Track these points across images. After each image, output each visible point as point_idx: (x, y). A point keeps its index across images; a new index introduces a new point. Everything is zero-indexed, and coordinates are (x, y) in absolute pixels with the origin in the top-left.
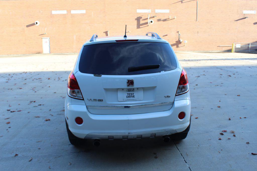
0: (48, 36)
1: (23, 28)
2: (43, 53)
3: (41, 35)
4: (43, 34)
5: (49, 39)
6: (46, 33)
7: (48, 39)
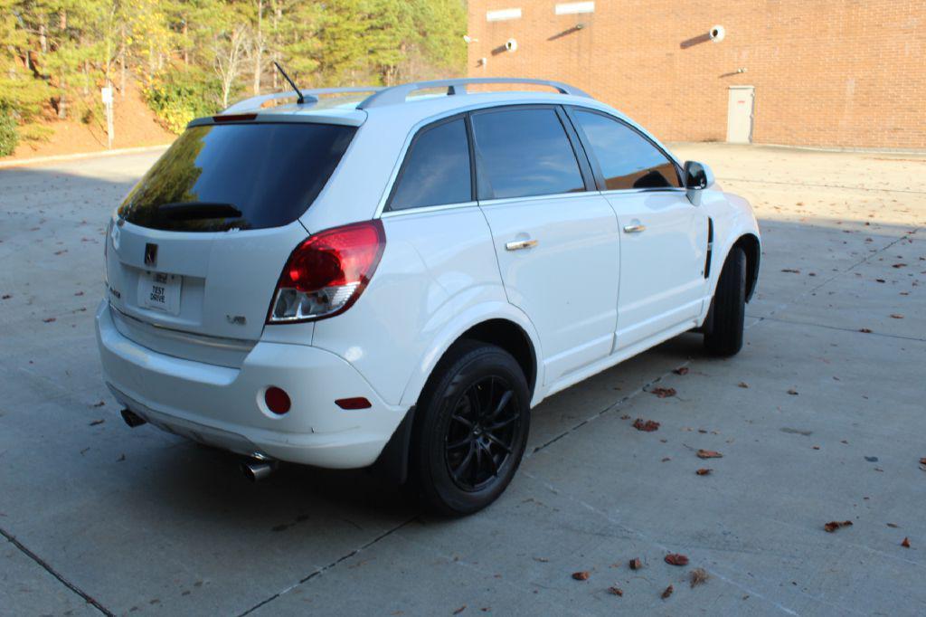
0: (749, 82)
1: (669, 52)
2: (725, 141)
3: (728, 75)
4: (733, 74)
5: (754, 89)
6: (745, 70)
7: (751, 91)
